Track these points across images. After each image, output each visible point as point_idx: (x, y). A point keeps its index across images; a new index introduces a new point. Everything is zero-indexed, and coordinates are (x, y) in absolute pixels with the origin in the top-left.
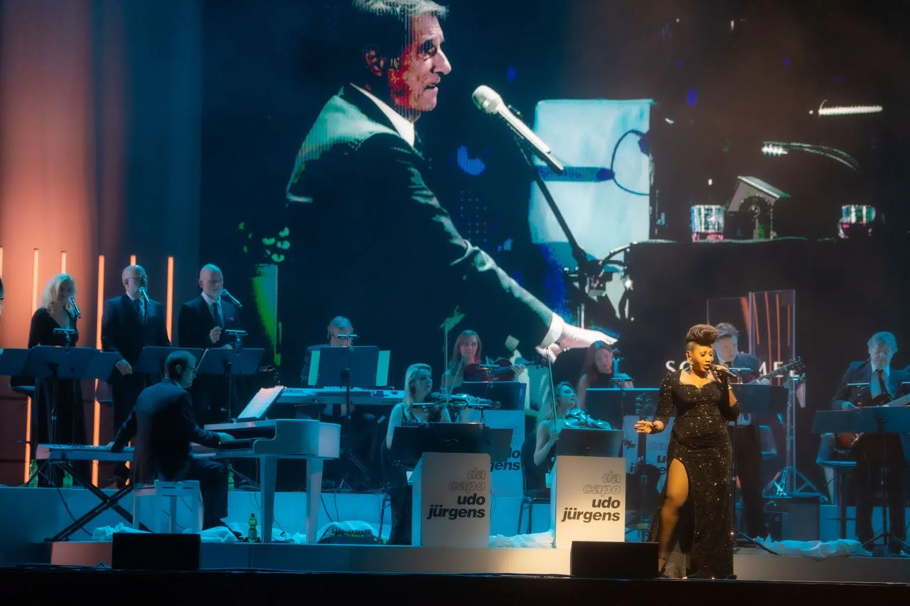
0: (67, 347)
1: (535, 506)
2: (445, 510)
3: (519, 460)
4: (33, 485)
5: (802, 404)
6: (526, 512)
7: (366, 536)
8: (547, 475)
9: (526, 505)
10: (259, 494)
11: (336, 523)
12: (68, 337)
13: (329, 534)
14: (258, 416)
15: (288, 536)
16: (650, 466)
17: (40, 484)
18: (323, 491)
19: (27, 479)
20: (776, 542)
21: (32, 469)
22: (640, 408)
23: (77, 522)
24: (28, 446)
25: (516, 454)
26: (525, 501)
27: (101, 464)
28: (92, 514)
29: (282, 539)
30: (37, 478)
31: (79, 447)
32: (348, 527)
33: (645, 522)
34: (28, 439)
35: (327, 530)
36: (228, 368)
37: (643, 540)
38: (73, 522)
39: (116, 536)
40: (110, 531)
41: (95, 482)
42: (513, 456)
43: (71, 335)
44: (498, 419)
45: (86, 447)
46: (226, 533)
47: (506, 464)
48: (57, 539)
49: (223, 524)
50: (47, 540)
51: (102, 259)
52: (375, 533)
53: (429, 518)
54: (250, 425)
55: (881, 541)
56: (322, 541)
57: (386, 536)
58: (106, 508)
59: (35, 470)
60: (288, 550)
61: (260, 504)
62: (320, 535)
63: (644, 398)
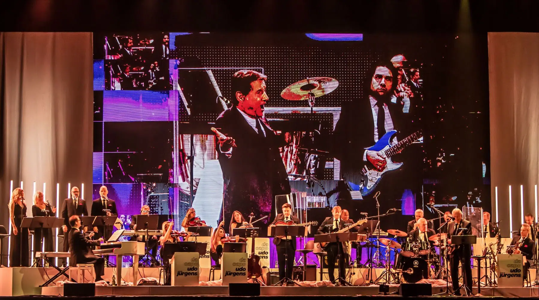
0: (46, 217)
1: (215, 271)
2: (183, 273)
3: (209, 254)
4: (34, 267)
5: (310, 233)
6: (212, 273)
7: (155, 283)
8: (219, 259)
9: (212, 270)
10: (116, 268)
11: (144, 278)
12: (46, 213)
13: (141, 282)
14: (115, 240)
15: (127, 283)
16: (256, 256)
17: (37, 266)
18: (139, 267)
19: (32, 264)
20: (301, 282)
21: (34, 261)
22: (253, 235)
23: (50, 280)
24: (33, 252)
25: (208, 252)
26: (211, 269)
27: (59, 258)
28: (56, 276)
29: (125, 284)
30: (36, 264)
31: (51, 253)
32: (148, 279)
33: (254, 276)
34: (33, 250)
35: (141, 281)
36: (104, 223)
37: (254, 282)
38: (49, 279)
39: (64, 284)
40: (63, 283)
41: (57, 265)
42: (207, 253)
43: (47, 212)
44: (201, 239)
45: (53, 252)
46: (104, 283)
47: (204, 256)
48: (43, 286)
49: (102, 279)
50: (40, 286)
51: (58, 185)
52: (158, 282)
53: (177, 276)
54: (112, 243)
55: (338, 281)
56: (138, 285)
57: (162, 283)
58: (61, 274)
59: (35, 261)
60: (127, 288)
61: (116, 272)
62: (138, 283)
63: (254, 231)
